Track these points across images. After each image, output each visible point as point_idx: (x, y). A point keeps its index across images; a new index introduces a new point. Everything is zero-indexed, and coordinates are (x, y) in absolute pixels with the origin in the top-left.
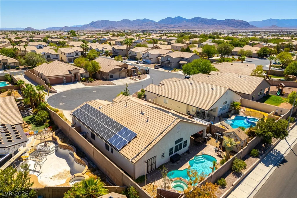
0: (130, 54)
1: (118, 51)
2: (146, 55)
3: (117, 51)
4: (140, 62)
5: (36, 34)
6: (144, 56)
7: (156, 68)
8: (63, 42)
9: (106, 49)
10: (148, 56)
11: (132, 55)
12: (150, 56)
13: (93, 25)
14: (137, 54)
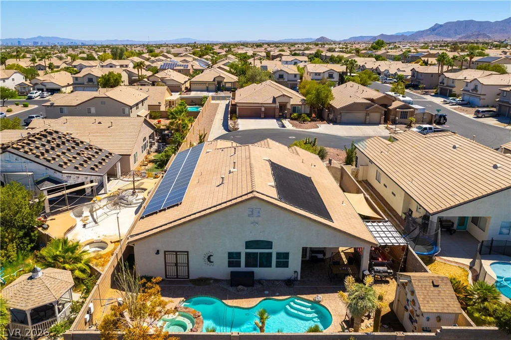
0: (440, 83)
1: (421, 76)
2: (471, 87)
3: (419, 77)
4: (452, 101)
5: (320, 46)
6: (467, 88)
7: (478, 117)
8: (338, 57)
9: (404, 71)
10: (475, 89)
11: (445, 85)
12: (479, 88)
13: (436, 32)
14: (456, 84)
